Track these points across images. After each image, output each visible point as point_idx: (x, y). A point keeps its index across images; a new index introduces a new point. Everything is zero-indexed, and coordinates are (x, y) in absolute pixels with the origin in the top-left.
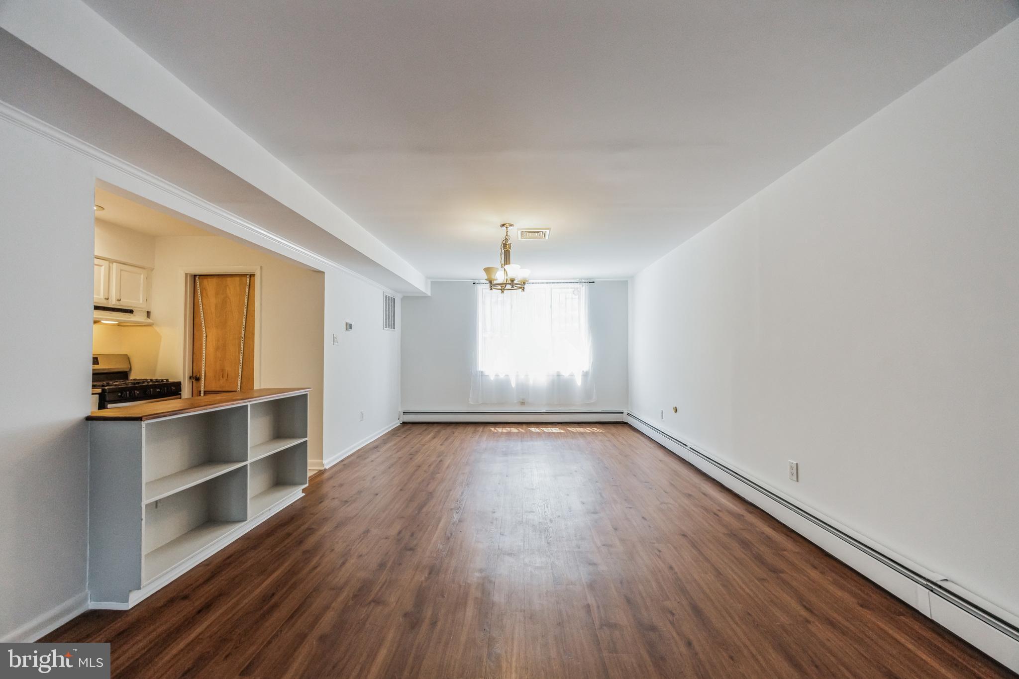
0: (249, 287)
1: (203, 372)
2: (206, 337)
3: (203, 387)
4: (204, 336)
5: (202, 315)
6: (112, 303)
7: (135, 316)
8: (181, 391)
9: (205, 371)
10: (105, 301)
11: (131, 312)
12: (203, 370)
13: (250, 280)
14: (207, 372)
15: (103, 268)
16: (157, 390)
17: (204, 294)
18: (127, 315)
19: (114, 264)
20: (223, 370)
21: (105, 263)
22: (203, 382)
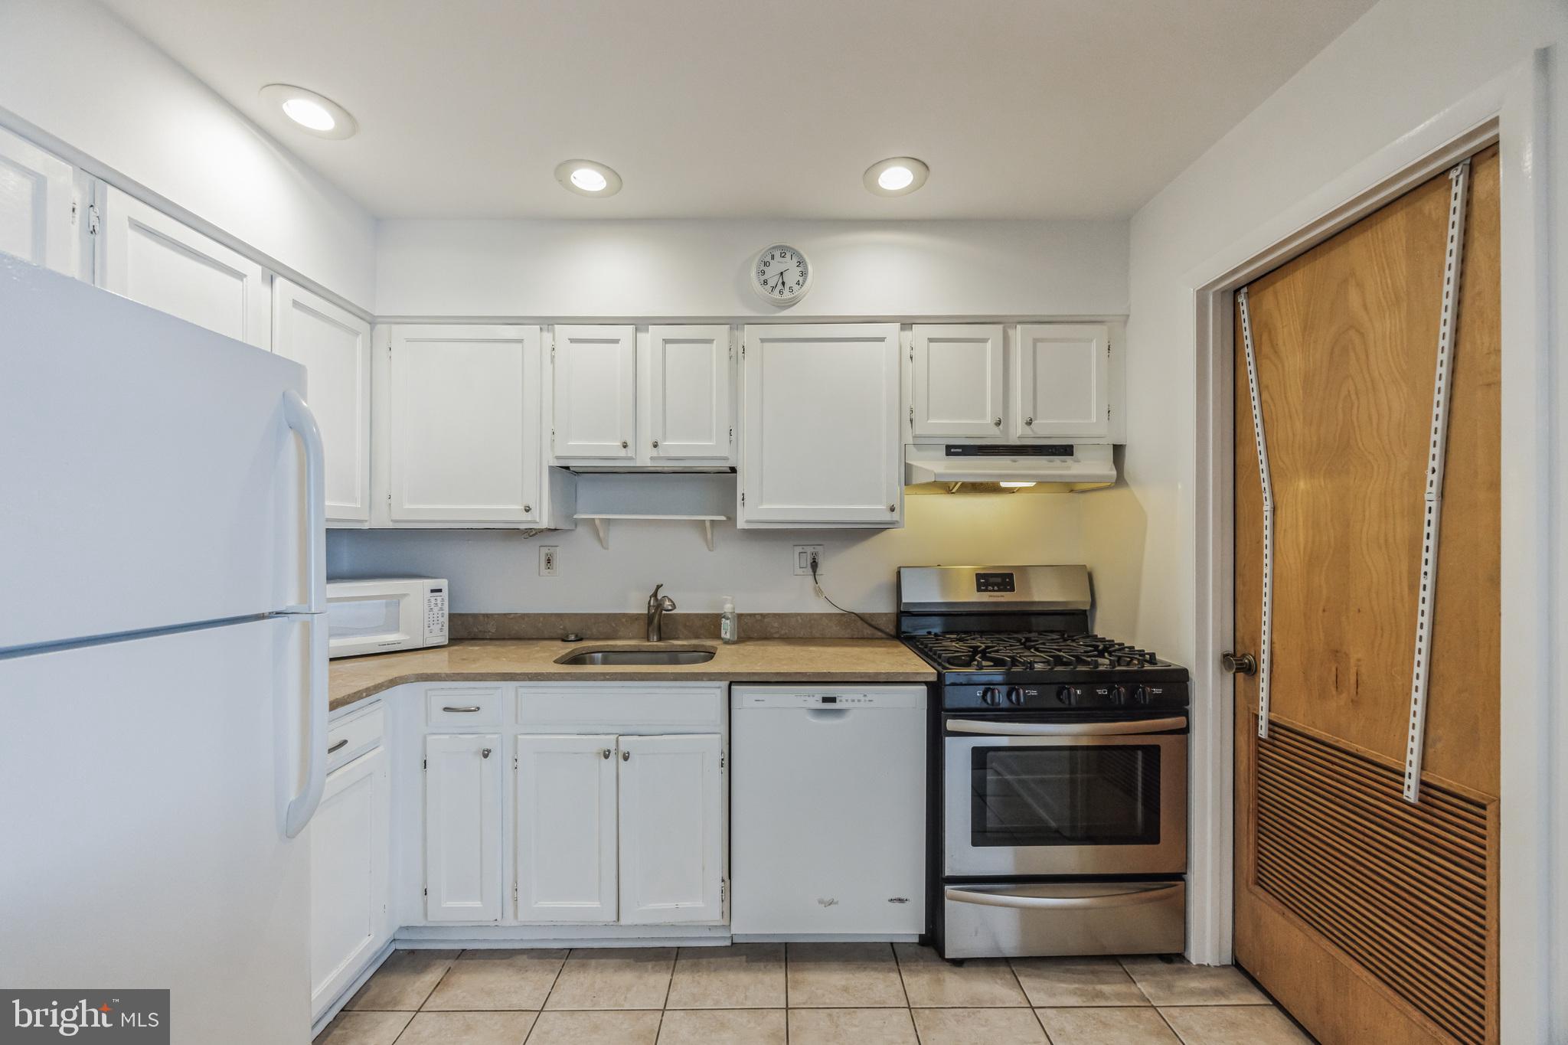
0: (1466, 232)
1: (1265, 647)
2: (1274, 510)
3: (1264, 704)
4: (1267, 507)
5: (1259, 430)
6: (1017, 434)
7: (1078, 461)
8: (1188, 704)
9: (1272, 643)
10: (996, 431)
11: (1066, 450)
12: (1265, 637)
13: (1469, 189)
14: (1277, 646)
15: (989, 345)
16: (1100, 692)
17: (1266, 349)
18: (1057, 460)
19: (1019, 327)
20: (1336, 654)
21: (995, 332)
22: (1264, 685)
